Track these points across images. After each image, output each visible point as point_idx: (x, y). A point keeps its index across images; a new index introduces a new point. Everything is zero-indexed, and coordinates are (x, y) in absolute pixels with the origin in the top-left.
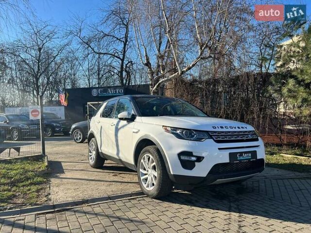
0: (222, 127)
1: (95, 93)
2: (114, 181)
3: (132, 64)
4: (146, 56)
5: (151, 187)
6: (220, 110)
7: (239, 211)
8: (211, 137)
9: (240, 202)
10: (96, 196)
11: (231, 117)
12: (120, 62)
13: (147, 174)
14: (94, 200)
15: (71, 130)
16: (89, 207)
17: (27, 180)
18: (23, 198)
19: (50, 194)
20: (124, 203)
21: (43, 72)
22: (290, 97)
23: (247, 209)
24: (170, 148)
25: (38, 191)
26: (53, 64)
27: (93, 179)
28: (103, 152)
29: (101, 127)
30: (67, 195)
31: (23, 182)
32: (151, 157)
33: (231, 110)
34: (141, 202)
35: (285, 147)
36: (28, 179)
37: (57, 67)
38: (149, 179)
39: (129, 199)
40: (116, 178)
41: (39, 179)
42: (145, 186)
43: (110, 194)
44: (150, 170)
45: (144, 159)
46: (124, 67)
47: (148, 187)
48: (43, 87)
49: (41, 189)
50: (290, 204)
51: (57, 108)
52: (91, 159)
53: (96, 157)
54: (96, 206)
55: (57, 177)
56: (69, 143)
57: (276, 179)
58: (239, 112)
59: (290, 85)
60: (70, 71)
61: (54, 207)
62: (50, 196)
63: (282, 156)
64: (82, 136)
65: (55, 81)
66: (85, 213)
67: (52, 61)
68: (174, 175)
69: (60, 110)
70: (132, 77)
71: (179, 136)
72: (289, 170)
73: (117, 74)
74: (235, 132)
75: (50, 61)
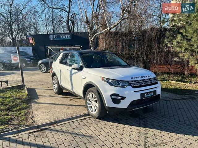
0: (137, 78)
1: (51, 37)
2: (71, 105)
3: (75, 15)
4: (86, 16)
5: (94, 112)
6: (134, 52)
7: (145, 126)
8: (130, 85)
9: (146, 119)
10: (62, 118)
11: (140, 57)
12: (67, 14)
13: (91, 104)
14: (61, 121)
15: (38, 65)
16: (59, 127)
17: (17, 107)
18: (17, 120)
19: (33, 117)
20: (79, 122)
21: (15, 21)
22: (177, 47)
23: (150, 125)
24: (106, 91)
25: (25, 114)
26: (21, 16)
27: (57, 103)
28: (62, 86)
29: (60, 70)
30: (44, 117)
31: (14, 108)
32: (94, 95)
33: (140, 52)
34: (88, 121)
35: (172, 75)
36: (17, 105)
37: (24, 17)
38: (93, 107)
39: (81, 120)
40: (72, 103)
41: (25, 105)
42: (90, 111)
43: (70, 116)
44: (93, 102)
45: (89, 95)
46: (70, 17)
47: (92, 111)
48: (15, 32)
49: (27, 113)
50: (173, 120)
51: (27, 48)
52: (55, 88)
53: (58, 88)
54: (62, 125)
55: (35, 102)
56: (37, 72)
57: (166, 100)
58: (146, 53)
59: (178, 39)
60: (33, 21)
61: (38, 127)
62: (34, 118)
63: (170, 82)
64: (46, 68)
65: (24, 28)
66: (57, 131)
67: (20, 13)
68: (108, 107)
69: (29, 49)
70: (76, 24)
71: (111, 84)
72: (174, 93)
73: (65, 23)
74: (144, 80)
75: (18, 14)
